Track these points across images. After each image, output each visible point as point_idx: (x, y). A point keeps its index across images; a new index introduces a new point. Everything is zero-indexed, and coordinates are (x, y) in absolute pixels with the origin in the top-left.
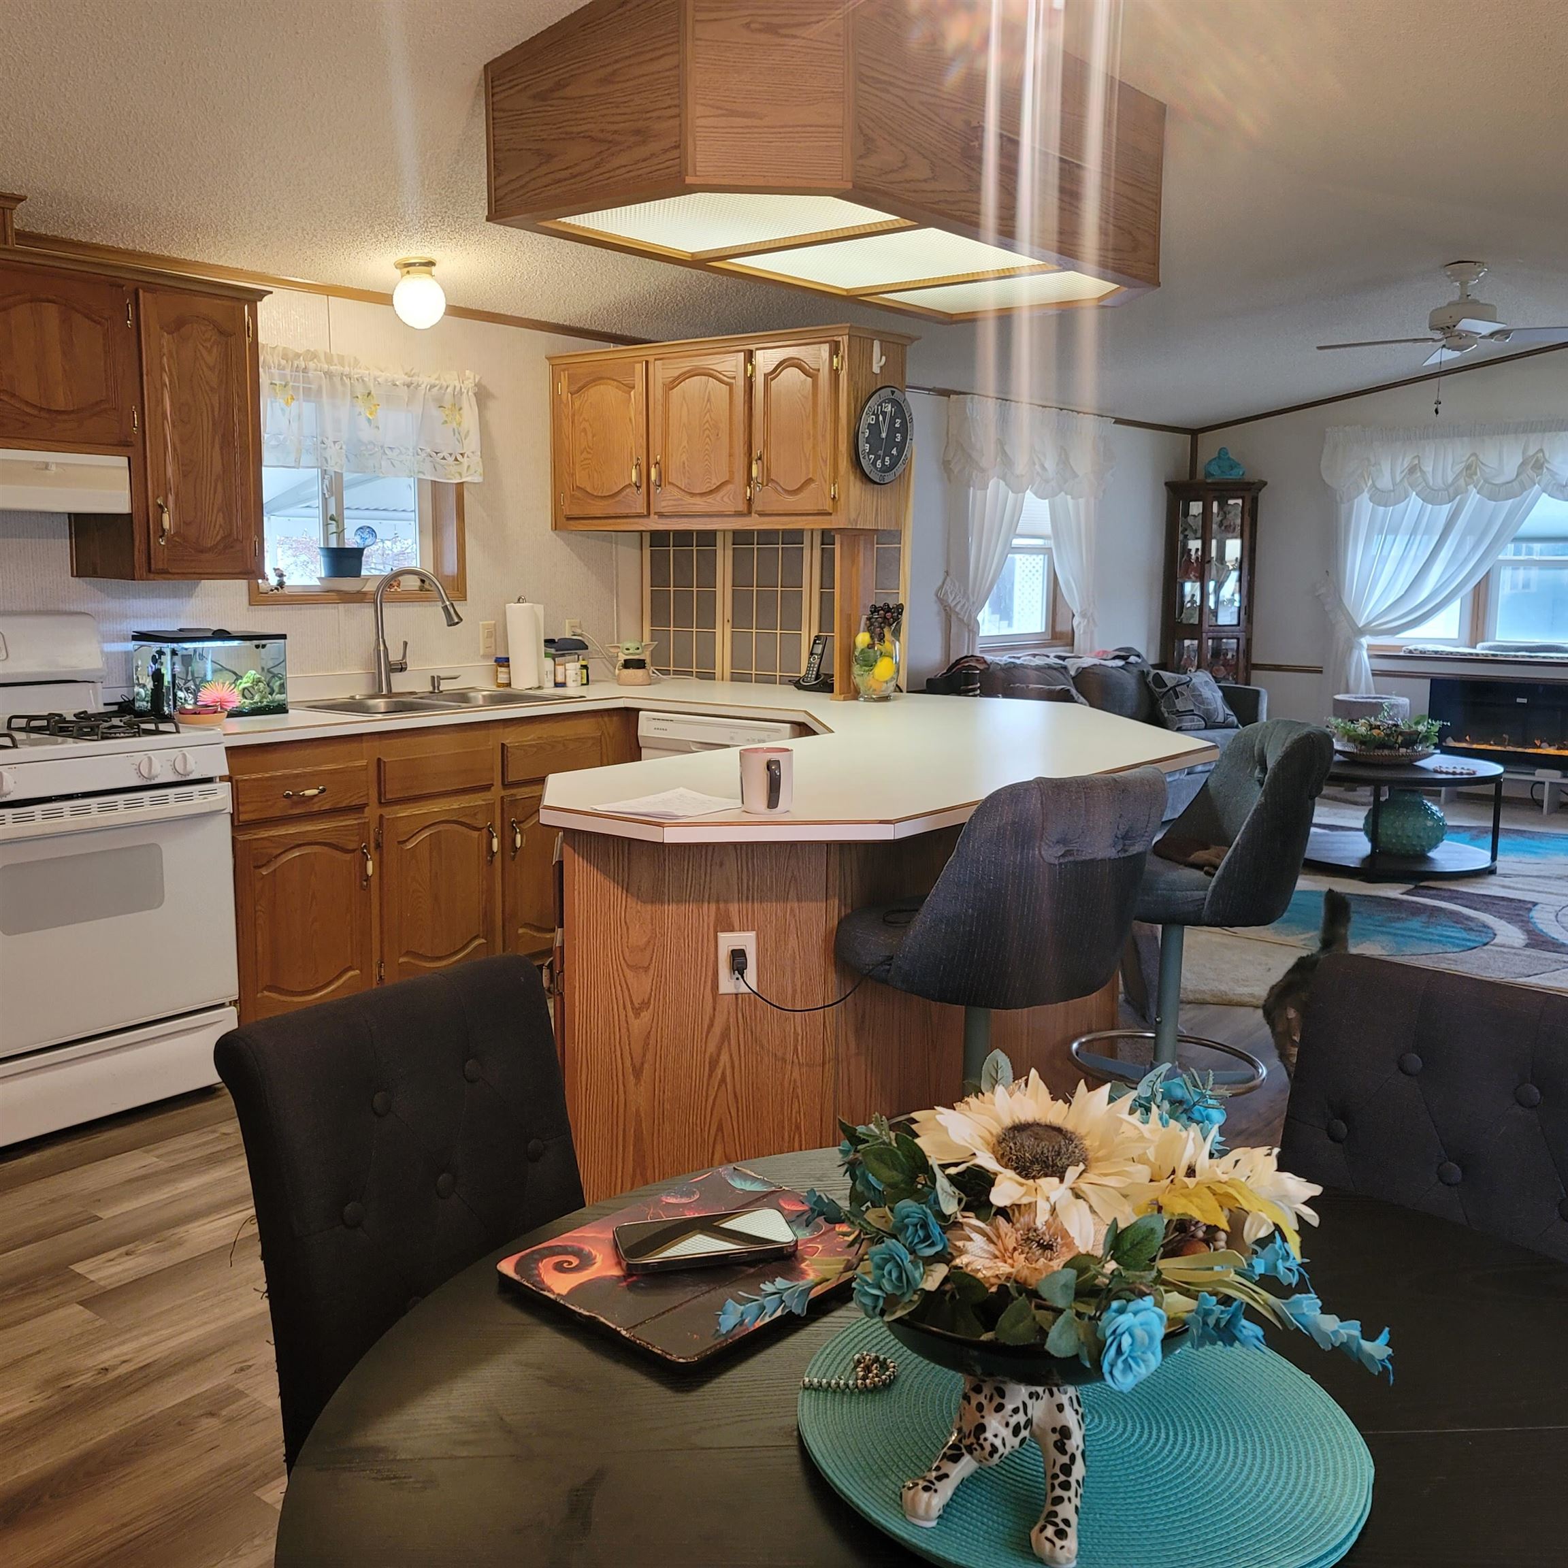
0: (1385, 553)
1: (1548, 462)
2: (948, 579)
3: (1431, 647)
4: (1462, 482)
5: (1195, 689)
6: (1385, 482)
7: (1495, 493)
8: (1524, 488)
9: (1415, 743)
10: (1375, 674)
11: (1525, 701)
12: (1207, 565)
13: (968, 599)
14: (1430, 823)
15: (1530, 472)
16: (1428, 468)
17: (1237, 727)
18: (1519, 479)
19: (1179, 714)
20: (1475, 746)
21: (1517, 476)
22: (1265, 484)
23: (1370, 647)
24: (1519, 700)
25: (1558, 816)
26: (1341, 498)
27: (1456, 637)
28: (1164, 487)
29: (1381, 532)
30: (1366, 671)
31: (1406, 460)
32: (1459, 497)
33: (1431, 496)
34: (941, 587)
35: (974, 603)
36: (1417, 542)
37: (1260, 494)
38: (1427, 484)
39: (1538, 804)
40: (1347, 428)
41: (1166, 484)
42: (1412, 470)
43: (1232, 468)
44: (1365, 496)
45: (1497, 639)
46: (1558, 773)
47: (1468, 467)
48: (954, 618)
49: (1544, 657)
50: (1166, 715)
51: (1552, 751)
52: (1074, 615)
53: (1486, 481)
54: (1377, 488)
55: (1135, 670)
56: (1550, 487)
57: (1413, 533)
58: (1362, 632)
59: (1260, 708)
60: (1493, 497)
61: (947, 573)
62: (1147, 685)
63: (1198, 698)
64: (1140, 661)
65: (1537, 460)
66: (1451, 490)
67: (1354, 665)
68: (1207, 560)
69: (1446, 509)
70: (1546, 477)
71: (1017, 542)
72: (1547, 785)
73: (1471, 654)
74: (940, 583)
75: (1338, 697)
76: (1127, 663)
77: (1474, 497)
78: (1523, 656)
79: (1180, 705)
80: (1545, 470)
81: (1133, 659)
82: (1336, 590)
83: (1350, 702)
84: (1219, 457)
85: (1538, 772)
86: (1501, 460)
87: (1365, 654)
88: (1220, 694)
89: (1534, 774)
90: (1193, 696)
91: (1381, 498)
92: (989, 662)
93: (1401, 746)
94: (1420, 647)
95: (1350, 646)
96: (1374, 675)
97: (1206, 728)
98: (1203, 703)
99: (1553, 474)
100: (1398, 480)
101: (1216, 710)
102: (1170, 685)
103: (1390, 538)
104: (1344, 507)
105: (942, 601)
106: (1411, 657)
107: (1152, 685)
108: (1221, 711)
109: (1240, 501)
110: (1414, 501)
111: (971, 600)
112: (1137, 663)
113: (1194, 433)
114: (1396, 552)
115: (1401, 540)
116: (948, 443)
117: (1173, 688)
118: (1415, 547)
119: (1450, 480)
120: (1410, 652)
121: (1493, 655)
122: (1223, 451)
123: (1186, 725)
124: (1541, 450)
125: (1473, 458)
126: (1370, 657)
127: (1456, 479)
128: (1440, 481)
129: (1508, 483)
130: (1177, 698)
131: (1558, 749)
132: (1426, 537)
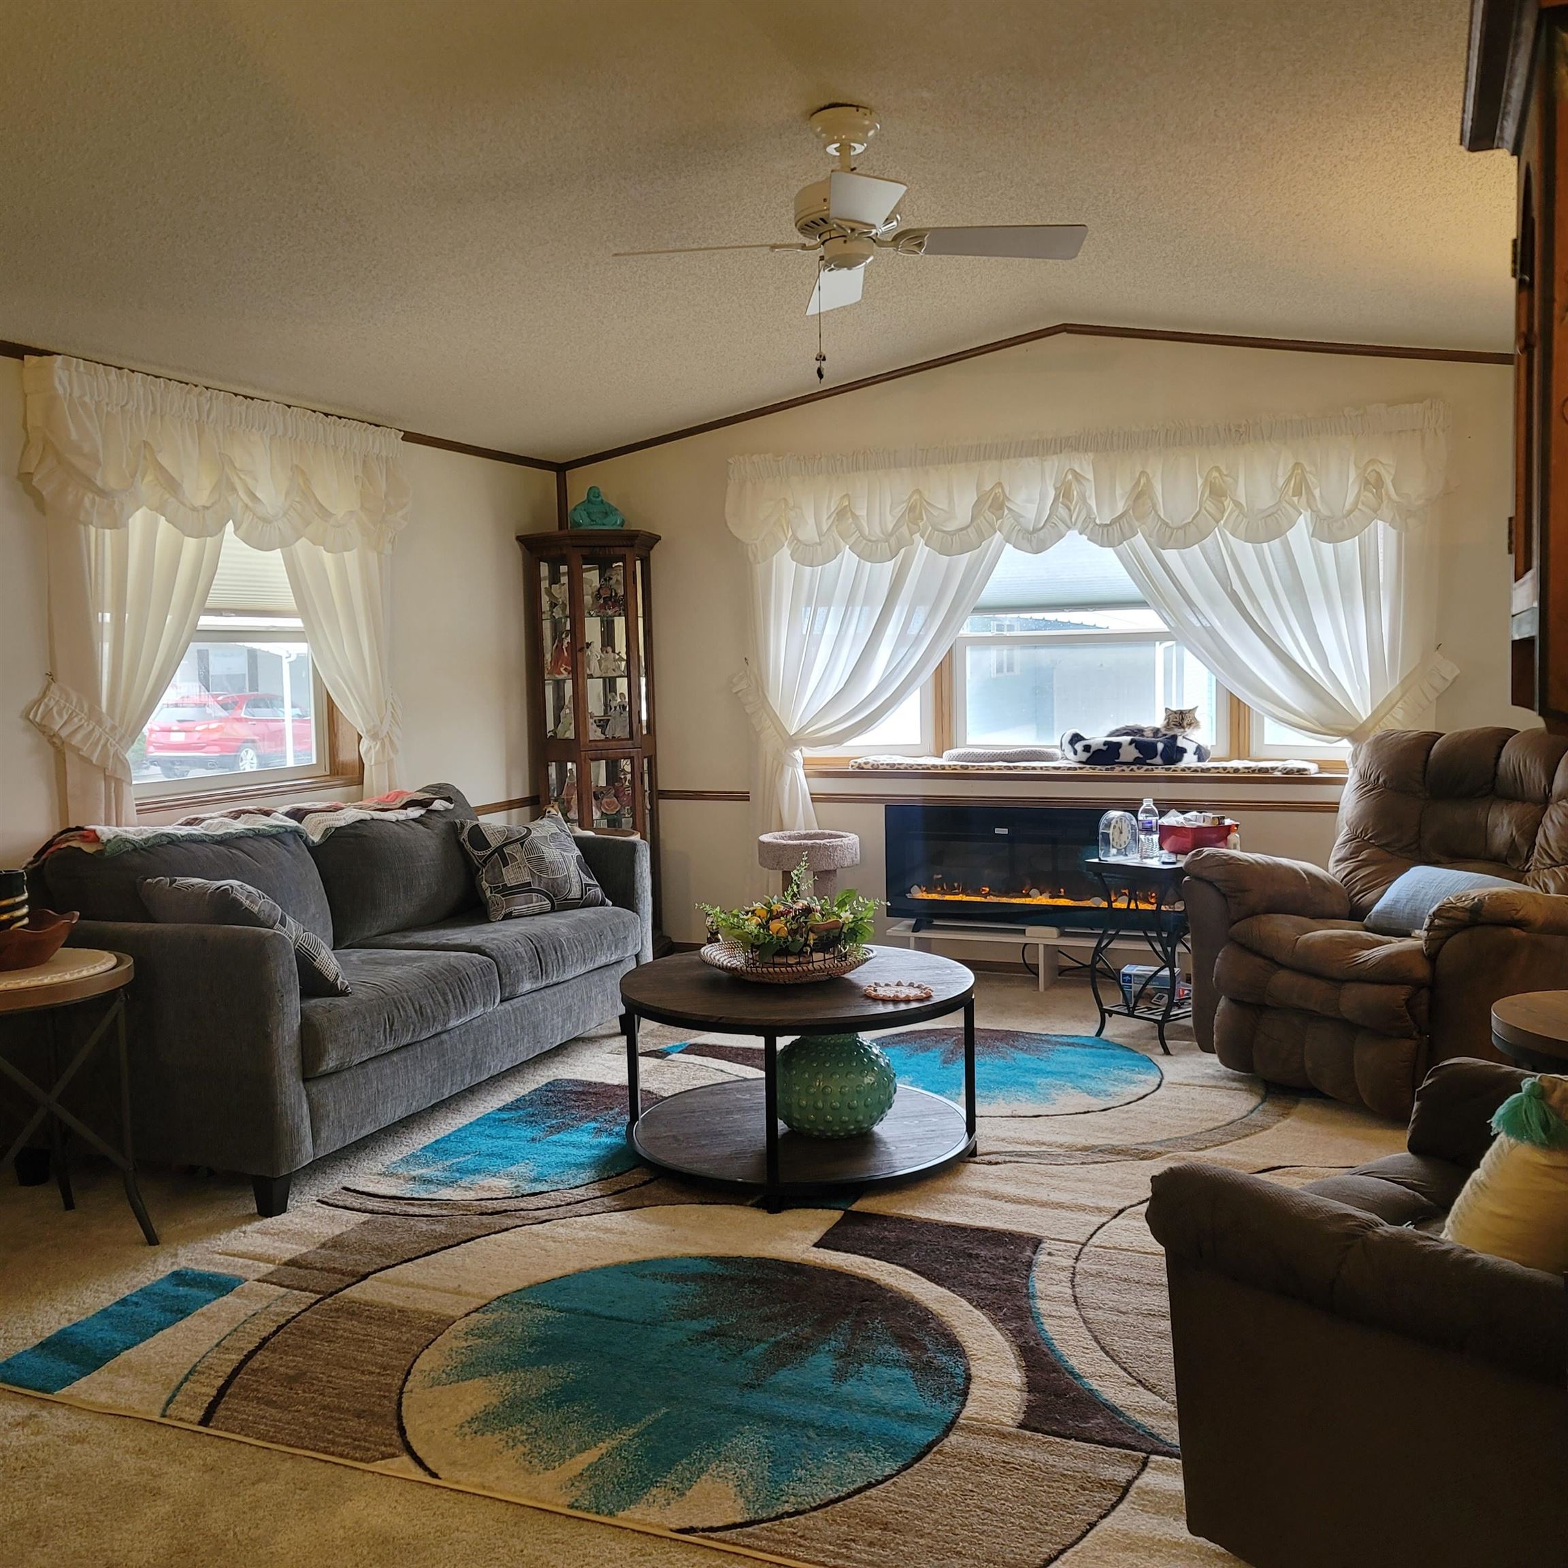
0: (816, 631)
1: (1009, 500)
2: (54, 687)
3: (885, 759)
4: (904, 530)
5: (533, 848)
6: (808, 532)
7: (949, 544)
8: (982, 537)
9: (837, 940)
10: (816, 798)
11: (1005, 831)
12: (579, 654)
13: (100, 723)
14: (869, 1080)
15: (988, 514)
16: (862, 513)
17: (603, 904)
18: (975, 524)
19: (507, 891)
20: (948, 897)
21: (972, 521)
22: (658, 538)
23: (807, 761)
24: (998, 831)
25: (1059, 992)
26: (755, 556)
27: (919, 742)
28: (516, 543)
29: (808, 604)
30: (804, 796)
31: (833, 500)
32: (903, 550)
33: (869, 552)
34: (38, 702)
35: (113, 728)
36: (857, 614)
37: (652, 553)
38: (862, 534)
39: (1033, 970)
40: (755, 458)
41: (518, 538)
42: (841, 514)
43: (606, 514)
44: (786, 551)
45: (970, 741)
46: (1053, 931)
47: (911, 509)
48: (69, 756)
49: (1025, 768)
50: (488, 894)
51: (1044, 900)
52: (360, 737)
53: (934, 529)
54: (799, 541)
55: (439, 823)
56: (1014, 534)
57: (850, 602)
58: (794, 742)
59: (638, 870)
60: (946, 551)
61: (51, 676)
62: (461, 846)
63: (538, 862)
64: (452, 806)
65: (995, 498)
66: (893, 540)
67: (787, 788)
68: (579, 647)
69: (889, 567)
70: (1008, 522)
71: (206, 621)
72: (1041, 948)
73: (935, 767)
74: (35, 695)
75: (765, 838)
76: (429, 811)
77: (922, 551)
78: (1000, 768)
79: (511, 876)
80: (1006, 512)
81: (438, 805)
82: (759, 687)
83: (779, 845)
84: (589, 501)
85: (1030, 930)
86: (951, 499)
87: (801, 773)
88: (577, 852)
89: (1023, 932)
90: (529, 860)
91: (807, 555)
92: (104, 838)
93: (816, 949)
94: (872, 759)
95: (781, 764)
96: (813, 800)
97: (553, 909)
98: (544, 870)
99: (1017, 517)
100: (825, 528)
101: (567, 879)
102: (494, 843)
103: (821, 610)
104: (759, 569)
105: (43, 729)
106: (862, 773)
107: (468, 846)
108: (575, 881)
109: (621, 564)
110: (848, 558)
111: (108, 723)
112: (447, 810)
113: (561, 469)
114: (831, 630)
115: (835, 613)
116: (27, 442)
117: (499, 850)
118: (855, 621)
119: (890, 527)
120: (859, 767)
121: (962, 767)
122: (593, 493)
123: (518, 908)
124: (999, 484)
125: (916, 497)
126: (807, 776)
127: (897, 526)
128: (878, 532)
129: (962, 529)
130: (506, 864)
131: (1050, 897)
132: (866, 608)
